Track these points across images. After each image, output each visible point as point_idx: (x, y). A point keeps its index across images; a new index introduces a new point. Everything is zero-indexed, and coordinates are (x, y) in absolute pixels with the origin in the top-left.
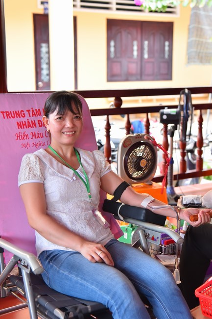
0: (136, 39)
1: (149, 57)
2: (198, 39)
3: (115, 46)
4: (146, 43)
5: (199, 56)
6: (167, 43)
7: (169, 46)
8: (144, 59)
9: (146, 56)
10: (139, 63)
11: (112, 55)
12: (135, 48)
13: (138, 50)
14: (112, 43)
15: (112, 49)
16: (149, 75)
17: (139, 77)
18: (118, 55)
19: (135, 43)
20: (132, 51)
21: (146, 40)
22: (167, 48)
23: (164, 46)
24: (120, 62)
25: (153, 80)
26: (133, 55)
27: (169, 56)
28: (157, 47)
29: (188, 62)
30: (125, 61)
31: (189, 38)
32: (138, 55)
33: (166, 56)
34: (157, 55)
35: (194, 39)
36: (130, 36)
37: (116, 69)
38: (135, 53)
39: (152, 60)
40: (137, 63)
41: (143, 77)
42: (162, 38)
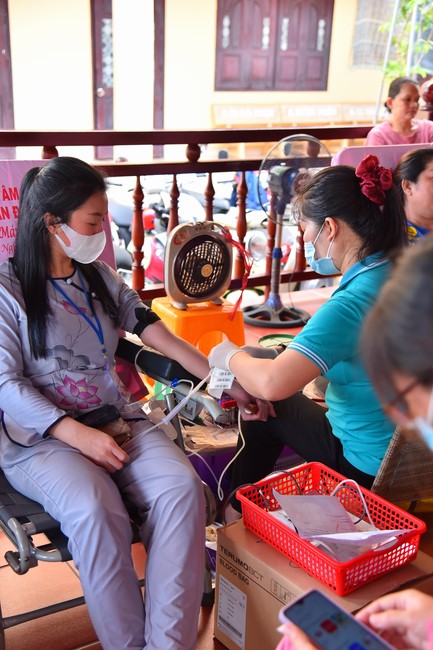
0: (268, 15)
1: (289, 48)
2: (375, 21)
3: (230, 27)
4: (286, 21)
5: (376, 53)
6: (322, 23)
7: (325, 28)
8: (281, 50)
9: (284, 46)
10: (272, 59)
11: (225, 43)
12: (266, 31)
13: (270, 35)
14: (226, 22)
15: (226, 32)
16: (287, 81)
17: (270, 84)
18: (236, 43)
19: (266, 22)
20: (261, 35)
21: (286, 16)
22: (321, 33)
23: (317, 28)
24: (239, 56)
25: (294, 89)
26: (262, 44)
27: (324, 46)
28: (304, 29)
29: (355, 63)
30: (246, 55)
31: (357, 19)
32: (269, 45)
33: (320, 47)
34: (302, 44)
35: (367, 20)
36: (257, 8)
37: (232, 69)
38: (266, 40)
39: (294, 53)
40: (268, 58)
41: (277, 85)
42: (314, 13)
